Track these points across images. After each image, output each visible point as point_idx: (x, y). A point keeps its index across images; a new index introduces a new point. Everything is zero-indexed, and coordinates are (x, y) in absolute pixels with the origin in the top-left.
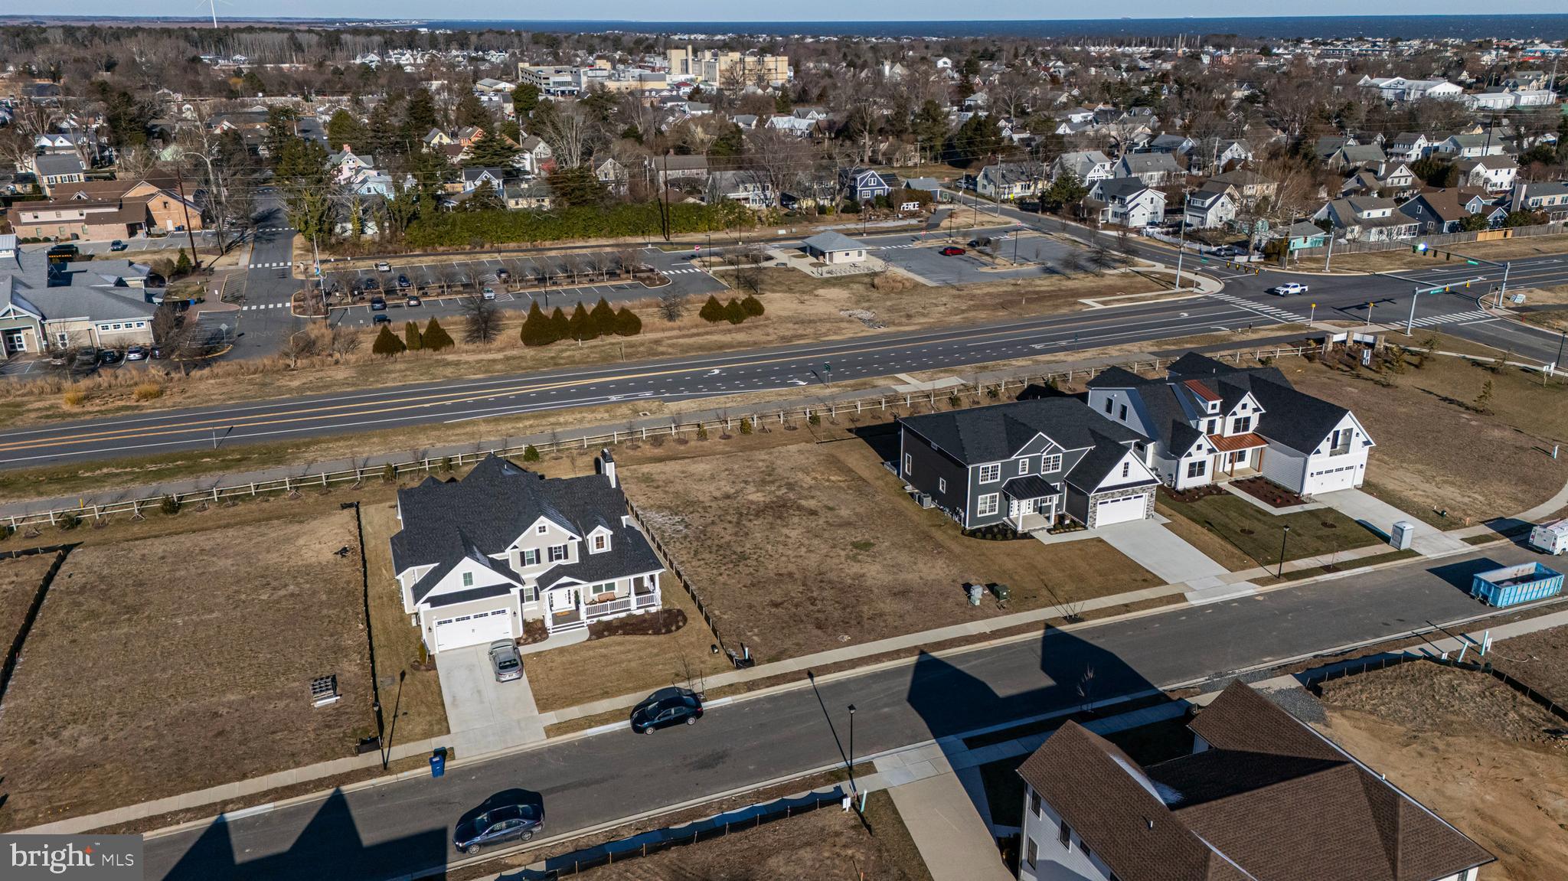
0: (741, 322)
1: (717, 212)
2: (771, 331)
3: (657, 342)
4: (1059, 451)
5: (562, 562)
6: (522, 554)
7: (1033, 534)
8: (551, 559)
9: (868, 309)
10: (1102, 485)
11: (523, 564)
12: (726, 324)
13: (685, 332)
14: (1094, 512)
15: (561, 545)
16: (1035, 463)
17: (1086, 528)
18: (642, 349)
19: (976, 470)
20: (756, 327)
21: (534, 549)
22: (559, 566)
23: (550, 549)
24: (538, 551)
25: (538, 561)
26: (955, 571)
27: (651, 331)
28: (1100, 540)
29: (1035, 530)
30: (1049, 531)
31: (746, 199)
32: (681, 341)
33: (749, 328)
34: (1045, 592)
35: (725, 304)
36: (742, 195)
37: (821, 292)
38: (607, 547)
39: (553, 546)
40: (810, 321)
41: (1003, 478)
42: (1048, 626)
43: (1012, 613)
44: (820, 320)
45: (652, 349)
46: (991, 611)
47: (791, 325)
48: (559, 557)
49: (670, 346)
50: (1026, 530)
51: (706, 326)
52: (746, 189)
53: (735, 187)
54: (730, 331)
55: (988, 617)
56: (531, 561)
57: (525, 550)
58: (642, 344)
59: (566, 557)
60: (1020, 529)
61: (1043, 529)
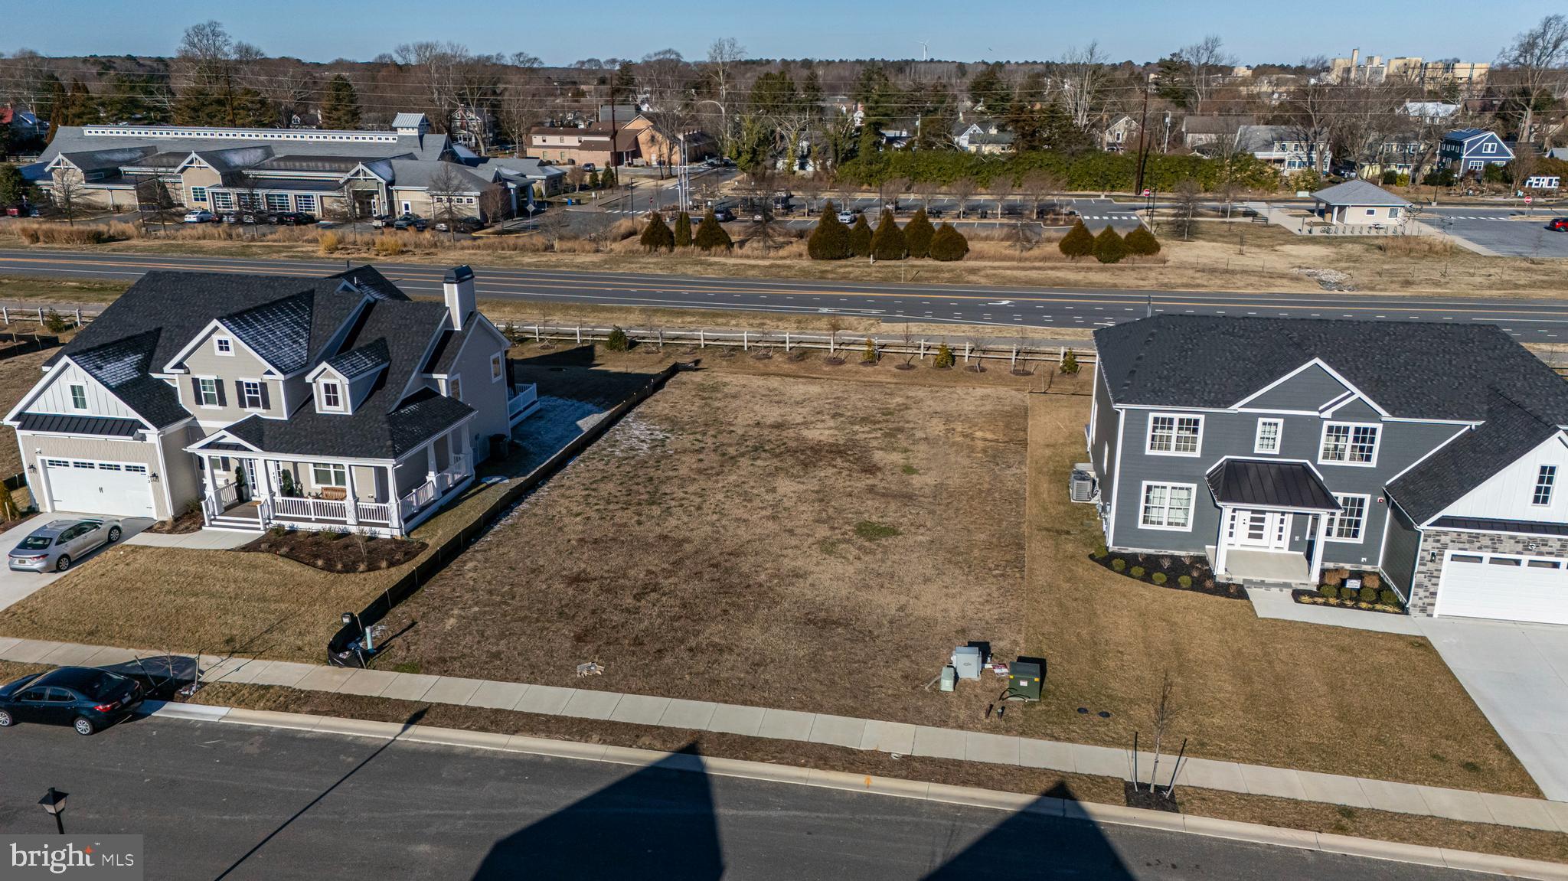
0: (1116, 260)
1: (1222, 168)
2: (1152, 275)
3: (973, 271)
4: (1376, 417)
5: (259, 411)
6: (195, 381)
7: (1252, 592)
8: (242, 404)
9: (1342, 270)
10: (1454, 510)
11: (199, 401)
12: (1091, 261)
13: (1022, 264)
14: (1434, 576)
15: (257, 381)
16: (1301, 434)
17: (1403, 609)
18: (946, 275)
19: (1137, 422)
20: (1133, 269)
21: (213, 378)
22: (256, 418)
23: (239, 384)
24: (219, 383)
25: (223, 402)
26: (991, 613)
27: (976, 259)
28: (1422, 644)
29: (1262, 584)
30: (1297, 595)
31: (1281, 161)
32: (1009, 272)
33: (1122, 269)
34: (1144, 713)
35: (1096, 233)
36: (1275, 154)
37: (1288, 248)
38: (344, 407)
39: (245, 380)
40: (1227, 271)
41: (1209, 453)
42: (1061, 789)
43: (1008, 731)
44: (1244, 272)
45: (959, 276)
46: (963, 715)
47: (1191, 272)
48: (254, 403)
49: (987, 276)
50: (1238, 579)
51: (1060, 260)
52: (1283, 148)
53: (1268, 145)
54: (1089, 269)
55: (943, 723)
56: (209, 400)
57: (201, 377)
58: (952, 270)
59: (267, 406)
60: (1220, 571)
61: (1286, 585)
